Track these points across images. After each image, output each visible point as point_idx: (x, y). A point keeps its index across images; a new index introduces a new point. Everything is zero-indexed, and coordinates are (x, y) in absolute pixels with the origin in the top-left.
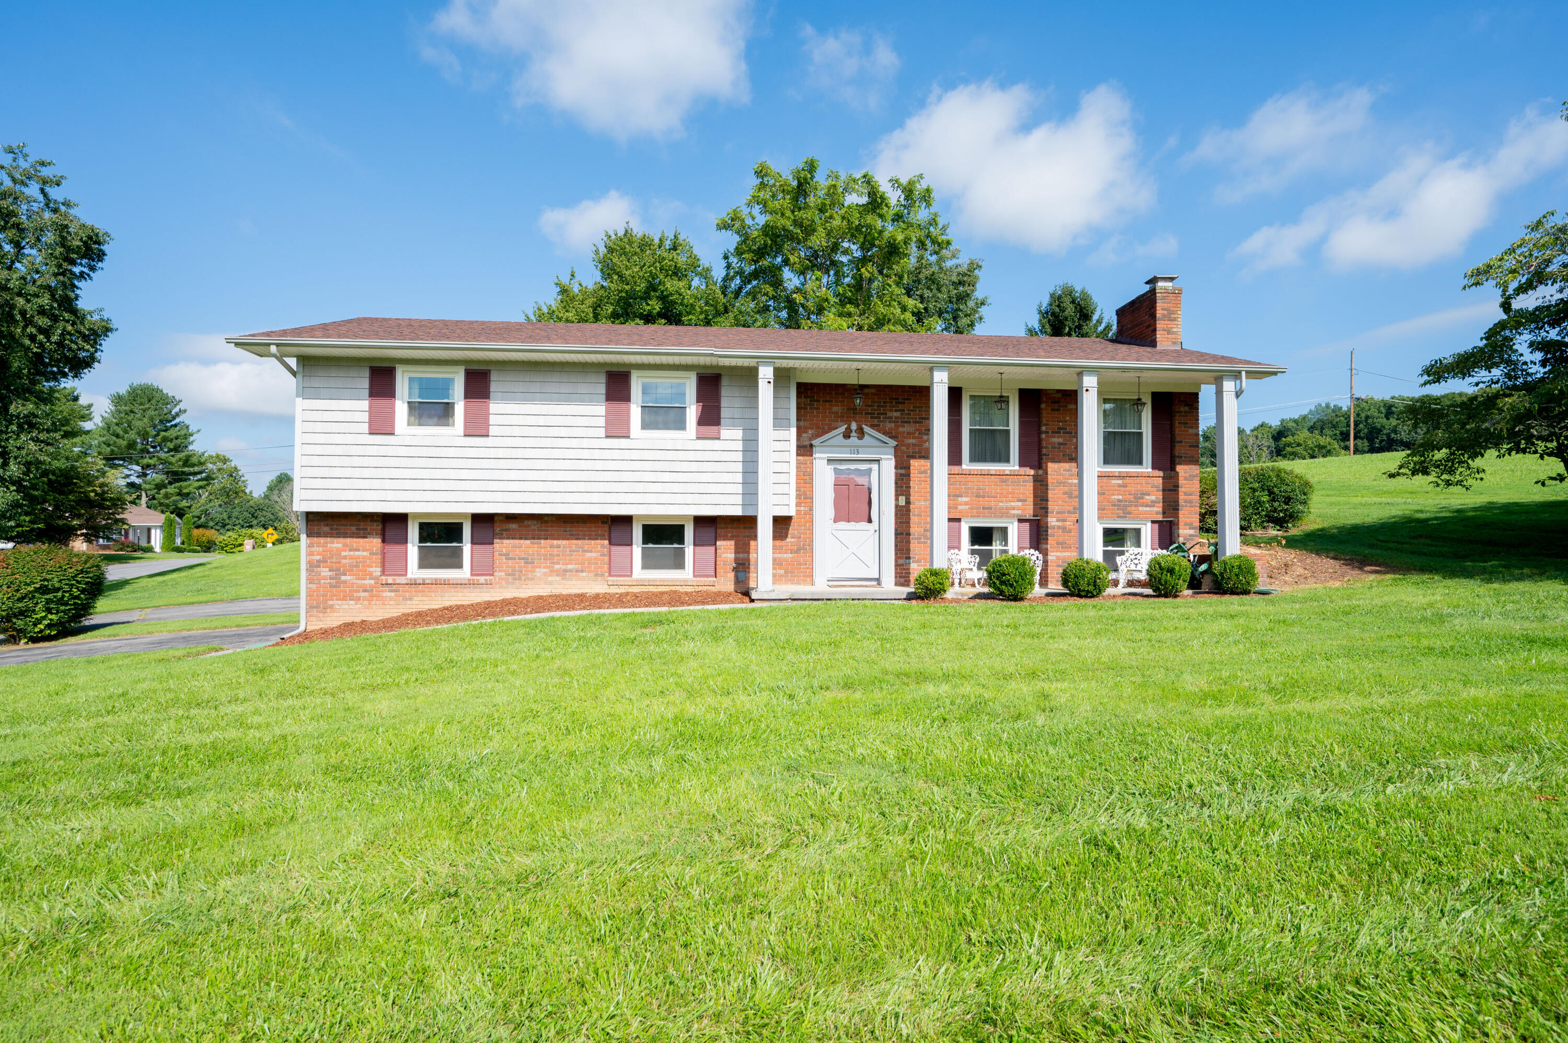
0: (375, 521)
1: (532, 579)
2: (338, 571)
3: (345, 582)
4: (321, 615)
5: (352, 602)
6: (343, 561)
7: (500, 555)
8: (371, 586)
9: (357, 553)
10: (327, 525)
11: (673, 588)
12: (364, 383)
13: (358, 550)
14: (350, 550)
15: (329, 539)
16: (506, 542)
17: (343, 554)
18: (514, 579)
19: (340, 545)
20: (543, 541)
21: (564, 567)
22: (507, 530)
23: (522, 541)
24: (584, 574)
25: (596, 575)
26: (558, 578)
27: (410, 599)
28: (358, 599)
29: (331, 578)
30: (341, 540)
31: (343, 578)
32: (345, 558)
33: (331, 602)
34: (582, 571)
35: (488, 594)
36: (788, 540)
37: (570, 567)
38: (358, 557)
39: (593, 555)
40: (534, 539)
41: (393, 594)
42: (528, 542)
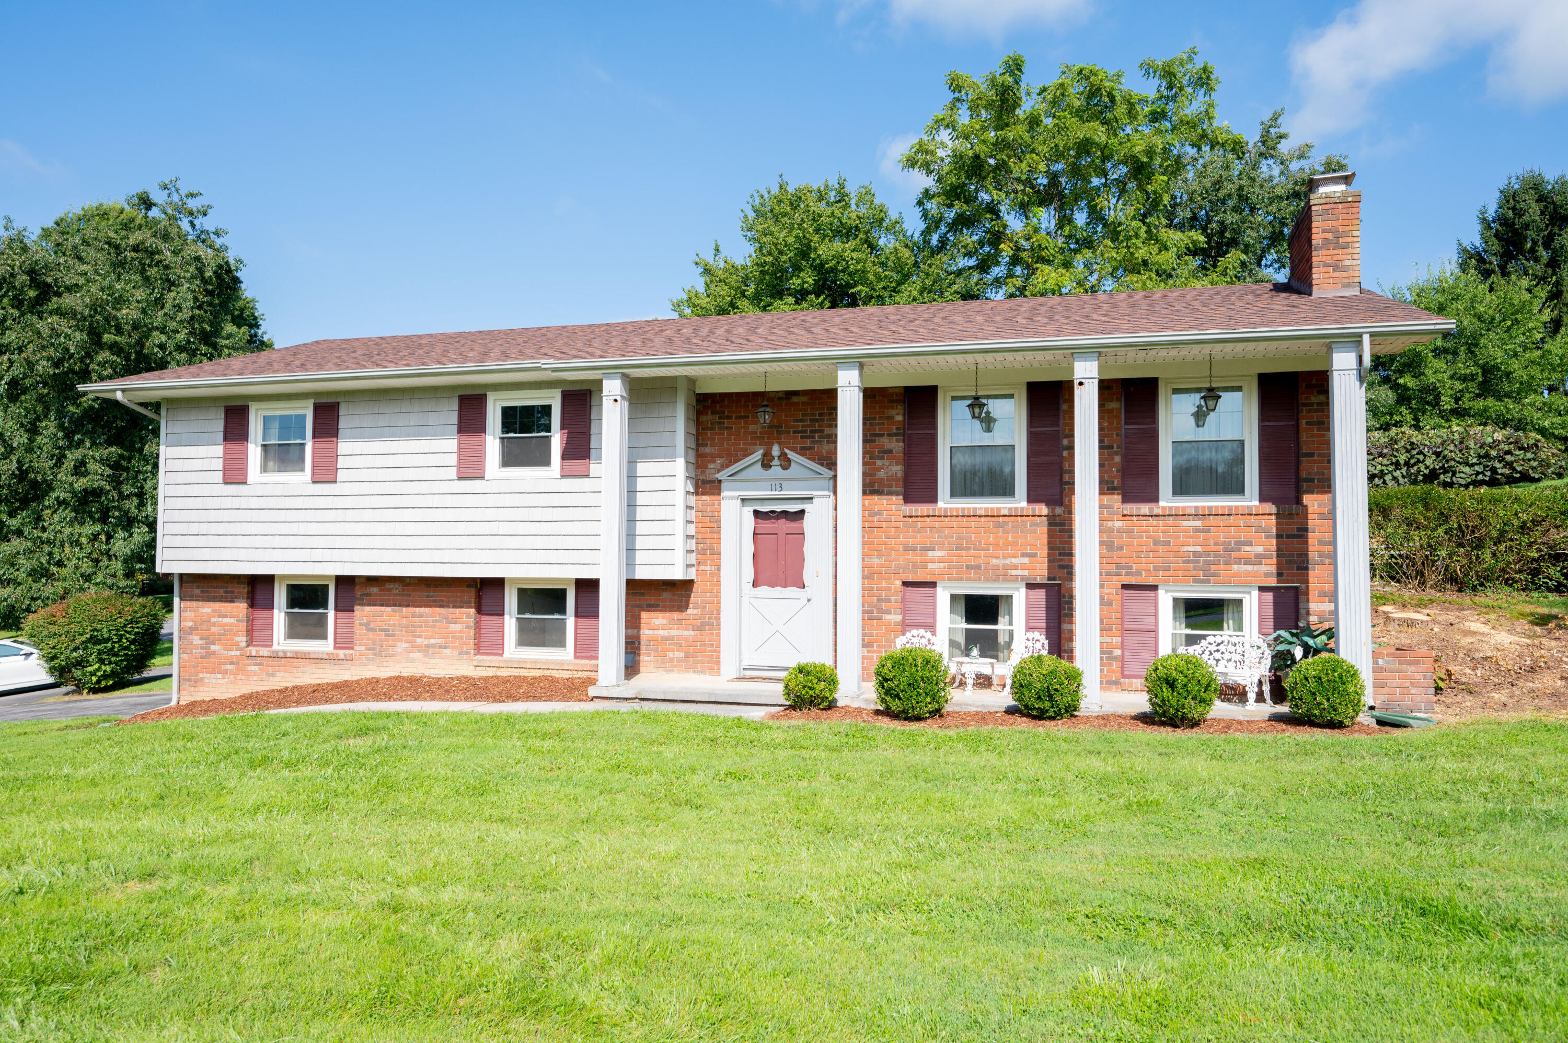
0: (242, 583)
1: (392, 655)
2: (208, 640)
3: (214, 652)
4: (192, 689)
5: (220, 676)
6: (213, 629)
7: (361, 625)
8: (238, 658)
9: (225, 620)
10: (198, 587)
11: (547, 673)
12: (218, 426)
13: (225, 616)
14: (219, 616)
15: (200, 603)
16: (367, 608)
17: (213, 620)
18: (375, 655)
19: (209, 610)
20: (404, 609)
21: (426, 641)
22: (368, 594)
23: (383, 609)
24: (447, 651)
25: (461, 653)
26: (419, 655)
27: (273, 675)
28: (225, 673)
29: (202, 648)
30: (211, 604)
31: (213, 648)
32: (214, 624)
33: (201, 675)
34: (446, 647)
35: (348, 672)
36: (689, 611)
37: (433, 641)
38: (226, 624)
39: (458, 627)
40: (395, 605)
41: (256, 668)
42: (389, 609)
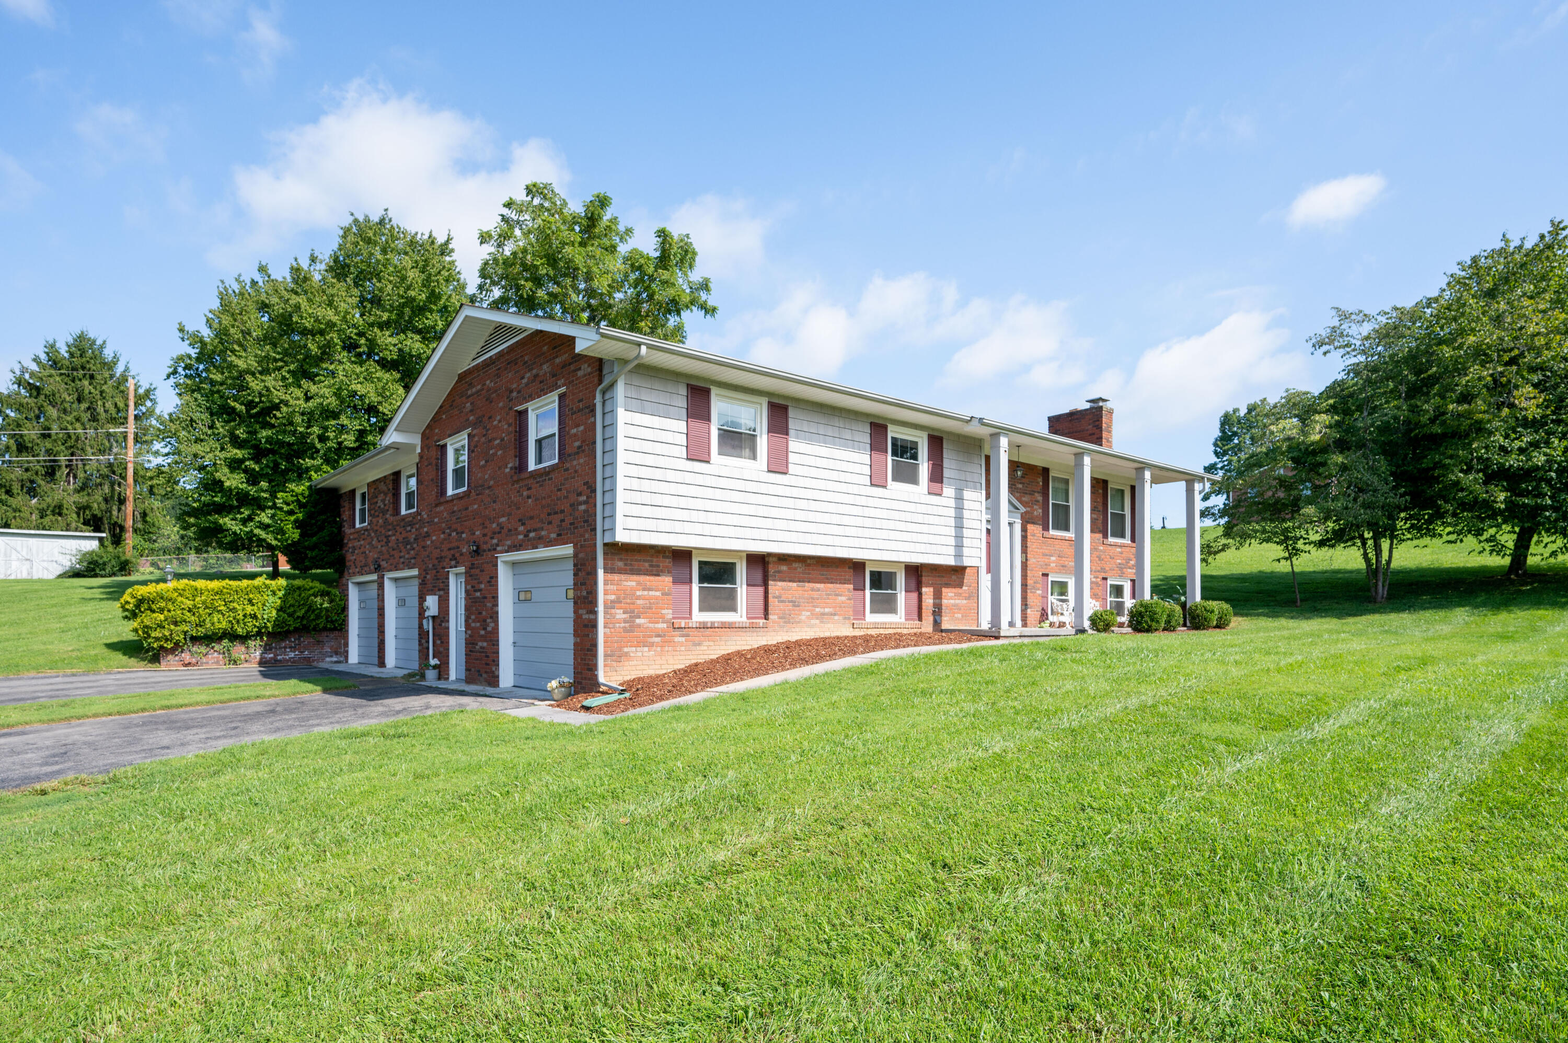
0: (667, 557)
1: (799, 622)
2: (633, 614)
3: (639, 626)
4: (615, 664)
5: (646, 649)
6: (639, 602)
7: (774, 597)
8: (663, 630)
9: (651, 593)
10: (621, 560)
11: (899, 631)
12: (681, 401)
13: (650, 590)
14: (644, 590)
15: (623, 577)
16: (780, 584)
17: (639, 593)
18: (785, 622)
19: (634, 584)
20: (807, 584)
21: (822, 610)
22: (779, 572)
23: (790, 584)
24: (836, 618)
25: (845, 618)
26: (817, 621)
27: (699, 645)
28: (651, 645)
29: (625, 622)
30: (635, 577)
31: (638, 621)
32: (639, 598)
33: (626, 650)
34: (835, 615)
35: (764, 638)
36: (964, 588)
37: (827, 610)
38: (651, 598)
39: (843, 598)
40: (800, 581)
41: (683, 639)
42: (795, 584)
